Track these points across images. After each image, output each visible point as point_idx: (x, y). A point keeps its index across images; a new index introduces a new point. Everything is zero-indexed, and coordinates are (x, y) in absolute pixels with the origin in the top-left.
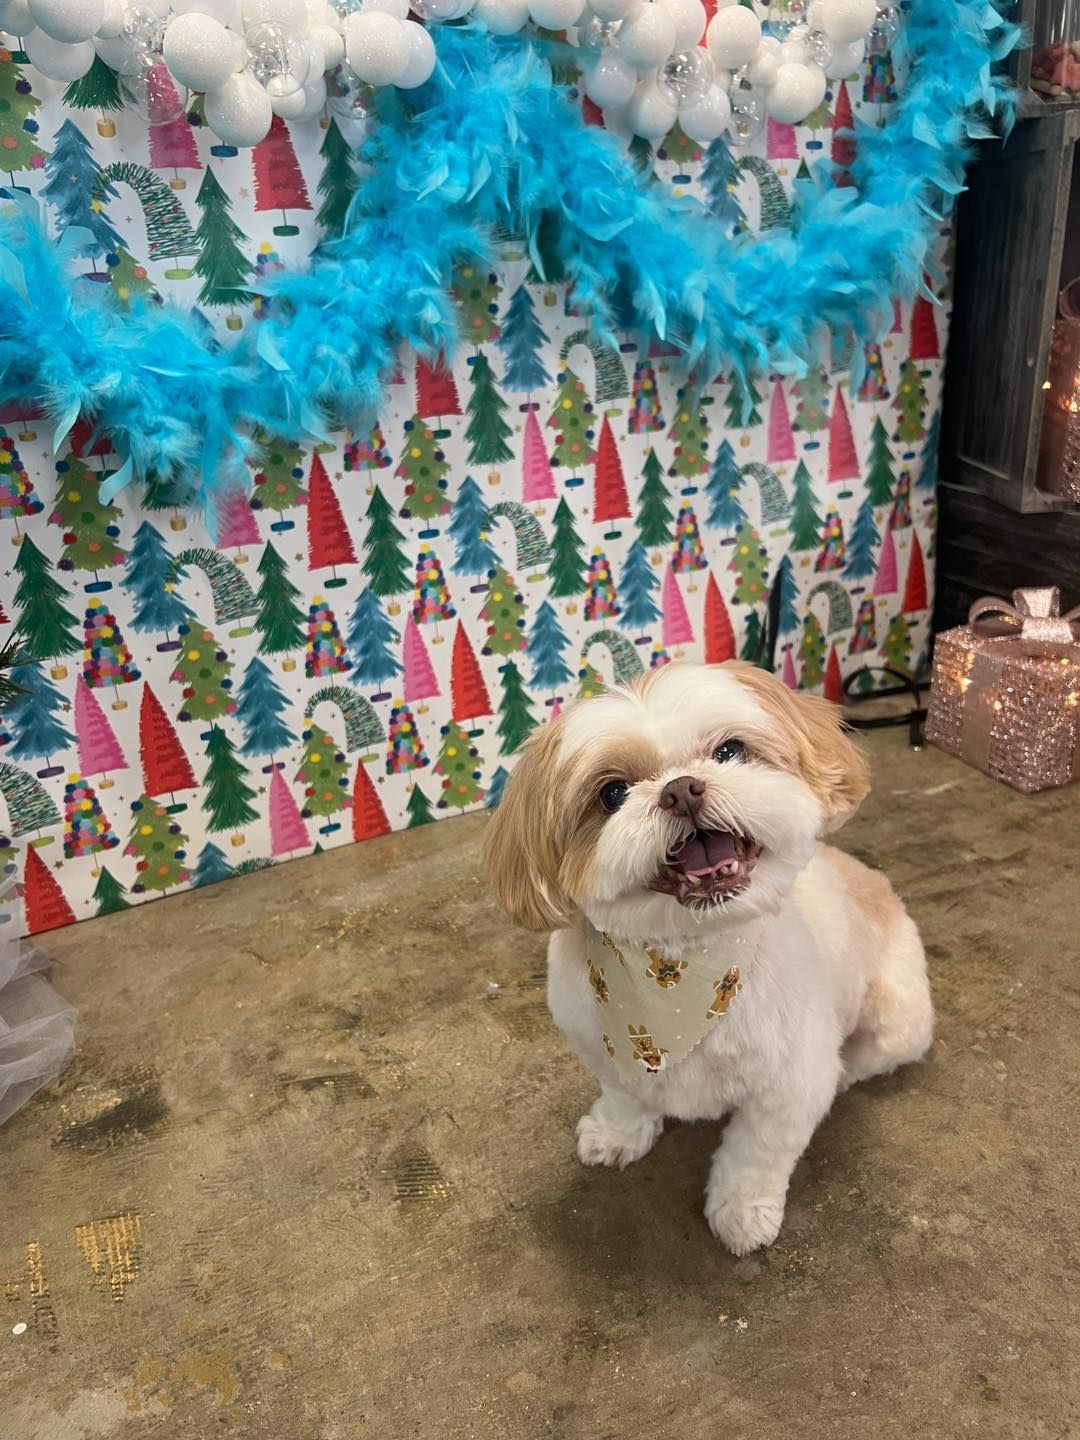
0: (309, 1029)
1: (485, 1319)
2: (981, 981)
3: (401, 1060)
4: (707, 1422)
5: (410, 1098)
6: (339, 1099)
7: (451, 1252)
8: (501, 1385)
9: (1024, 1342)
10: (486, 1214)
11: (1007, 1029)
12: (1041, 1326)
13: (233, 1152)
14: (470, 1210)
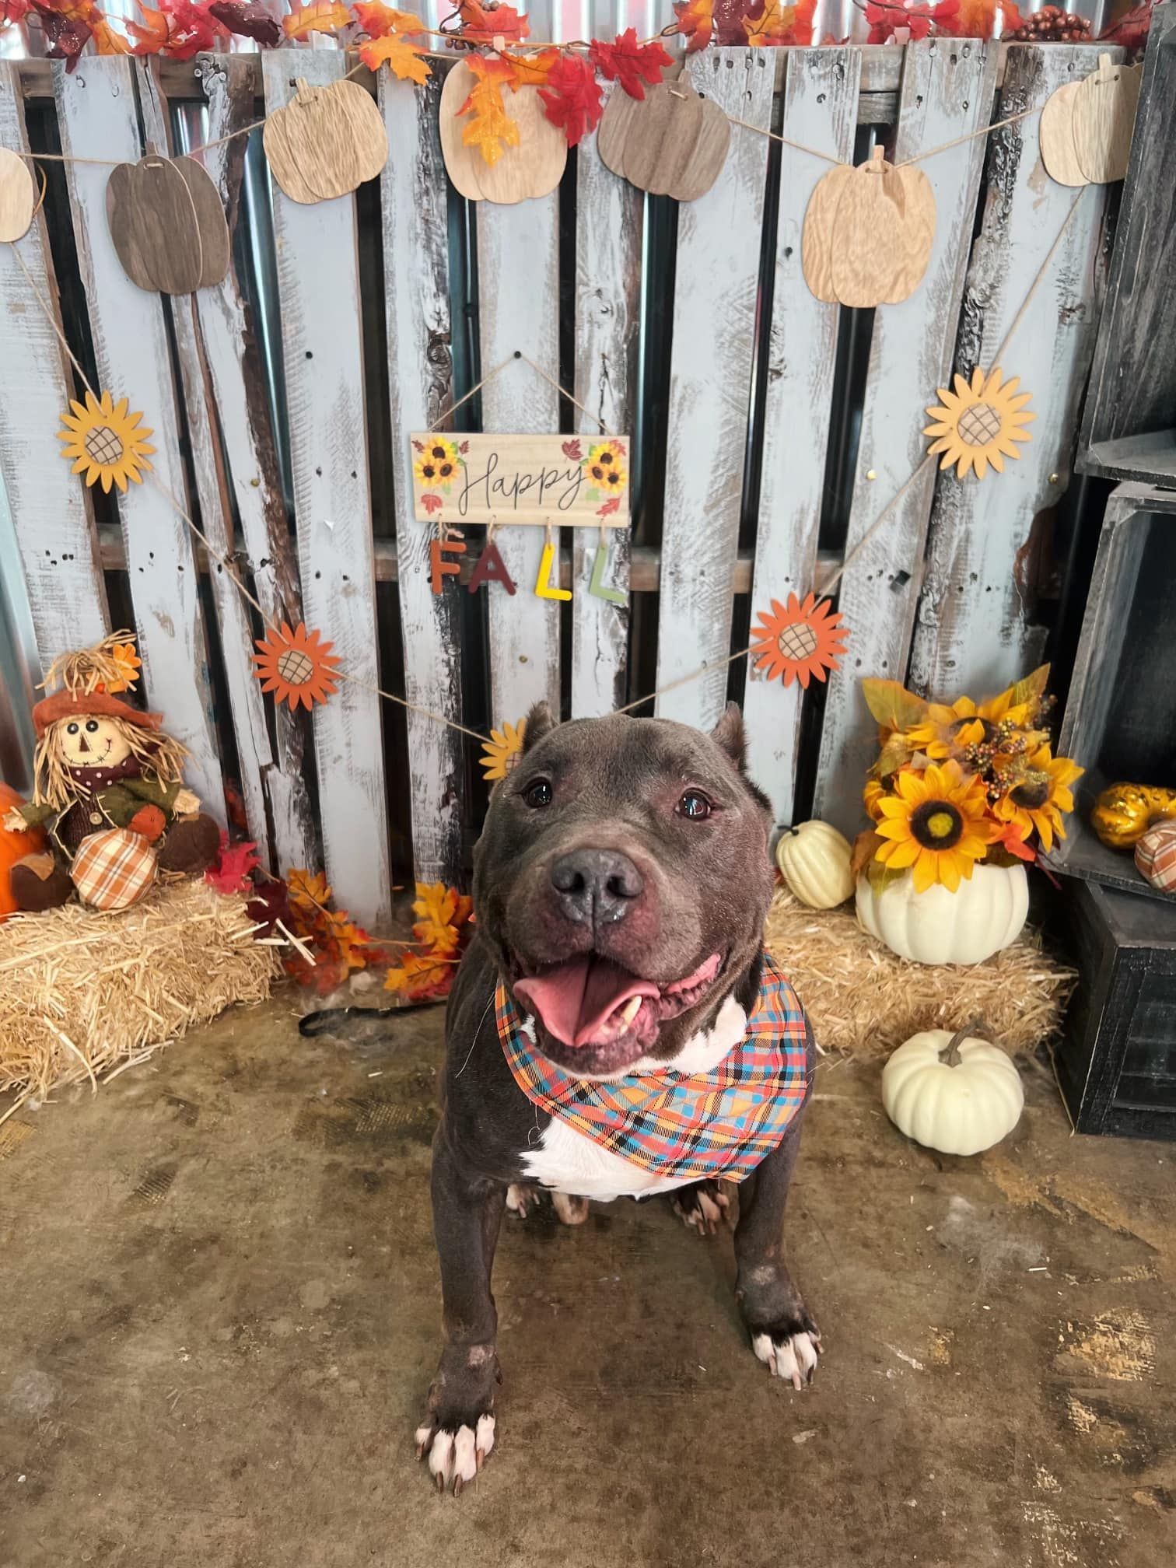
0: (209, 1066)
1: (95, 1276)
2: (598, 1259)
3: (229, 1113)
4: (114, 1388)
5: (205, 1138)
6: (175, 1119)
7: (122, 1234)
8: (65, 1311)
9: (289, 1464)
10: (159, 1225)
11: (559, 1301)
12: (308, 1463)
13: (103, 1120)
14: (155, 1218)
